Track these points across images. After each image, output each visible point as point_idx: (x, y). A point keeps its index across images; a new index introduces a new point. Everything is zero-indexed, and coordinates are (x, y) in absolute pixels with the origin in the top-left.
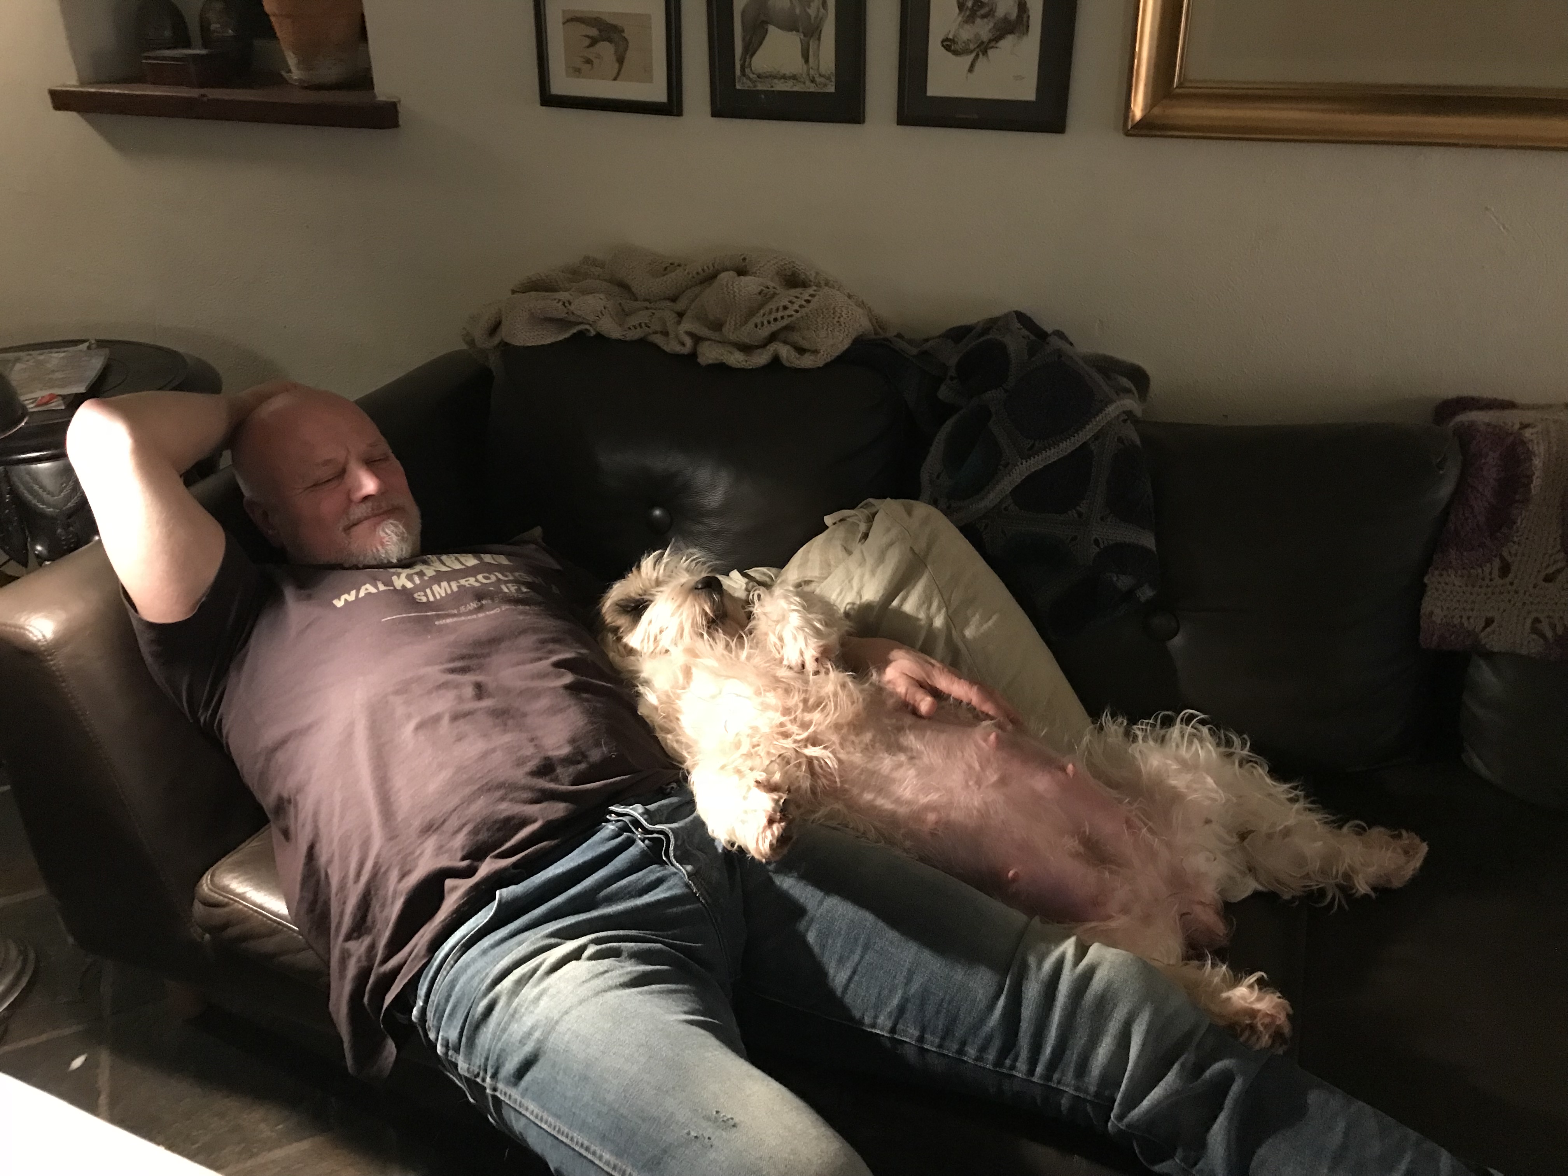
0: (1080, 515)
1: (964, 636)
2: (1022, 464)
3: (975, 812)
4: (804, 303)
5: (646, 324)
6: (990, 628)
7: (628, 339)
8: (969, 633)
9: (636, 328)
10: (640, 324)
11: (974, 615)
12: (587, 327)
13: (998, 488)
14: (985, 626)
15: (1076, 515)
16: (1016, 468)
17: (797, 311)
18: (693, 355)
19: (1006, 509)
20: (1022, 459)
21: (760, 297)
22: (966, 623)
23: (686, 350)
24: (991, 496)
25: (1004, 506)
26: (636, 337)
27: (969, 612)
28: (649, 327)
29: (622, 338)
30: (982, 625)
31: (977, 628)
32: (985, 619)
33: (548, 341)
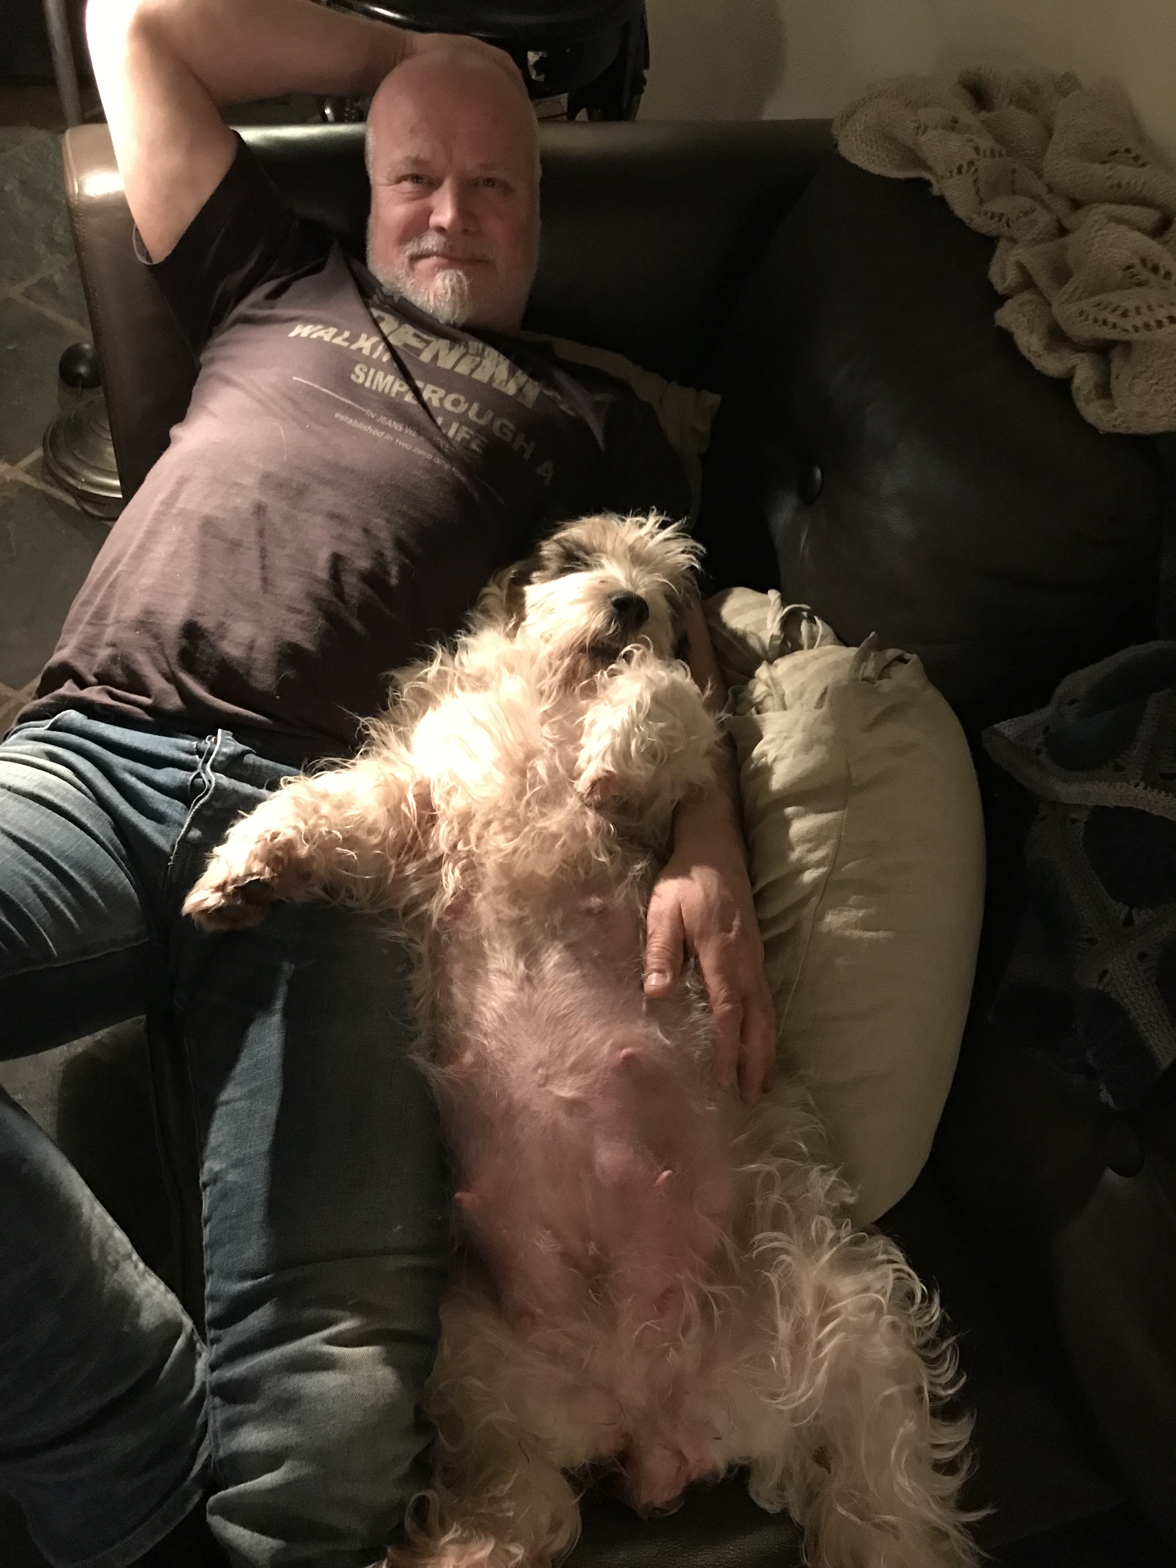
0: (1128, 921)
1: (821, 917)
2: (1136, 785)
3: (504, 1104)
4: (1153, 323)
5: (1008, 219)
6: (861, 939)
7: (973, 226)
8: (833, 920)
9: (992, 218)
10: (1002, 215)
11: (858, 907)
12: (933, 180)
13: (1087, 787)
14: (857, 933)
15: (1122, 916)
16: (1125, 784)
17: (1136, 329)
18: (1000, 300)
19: (1074, 821)
20: (1142, 779)
21: (1120, 274)
22: (838, 905)
23: (1000, 287)
24: (1074, 788)
25: (1074, 815)
26: (984, 230)
27: (853, 899)
28: (1008, 225)
29: (967, 221)
30: (856, 928)
31: (847, 925)
32: (864, 924)
33: (875, 169)
